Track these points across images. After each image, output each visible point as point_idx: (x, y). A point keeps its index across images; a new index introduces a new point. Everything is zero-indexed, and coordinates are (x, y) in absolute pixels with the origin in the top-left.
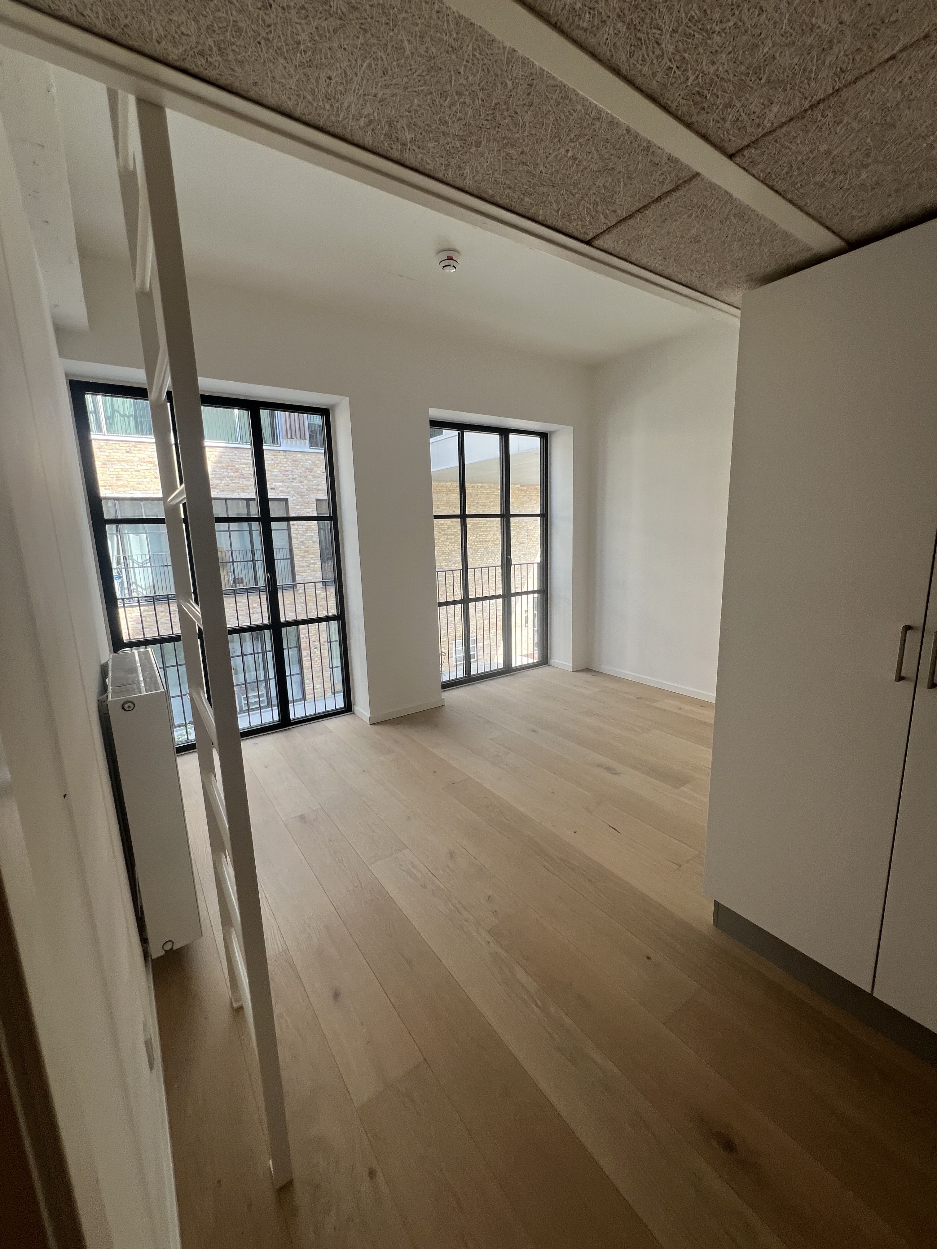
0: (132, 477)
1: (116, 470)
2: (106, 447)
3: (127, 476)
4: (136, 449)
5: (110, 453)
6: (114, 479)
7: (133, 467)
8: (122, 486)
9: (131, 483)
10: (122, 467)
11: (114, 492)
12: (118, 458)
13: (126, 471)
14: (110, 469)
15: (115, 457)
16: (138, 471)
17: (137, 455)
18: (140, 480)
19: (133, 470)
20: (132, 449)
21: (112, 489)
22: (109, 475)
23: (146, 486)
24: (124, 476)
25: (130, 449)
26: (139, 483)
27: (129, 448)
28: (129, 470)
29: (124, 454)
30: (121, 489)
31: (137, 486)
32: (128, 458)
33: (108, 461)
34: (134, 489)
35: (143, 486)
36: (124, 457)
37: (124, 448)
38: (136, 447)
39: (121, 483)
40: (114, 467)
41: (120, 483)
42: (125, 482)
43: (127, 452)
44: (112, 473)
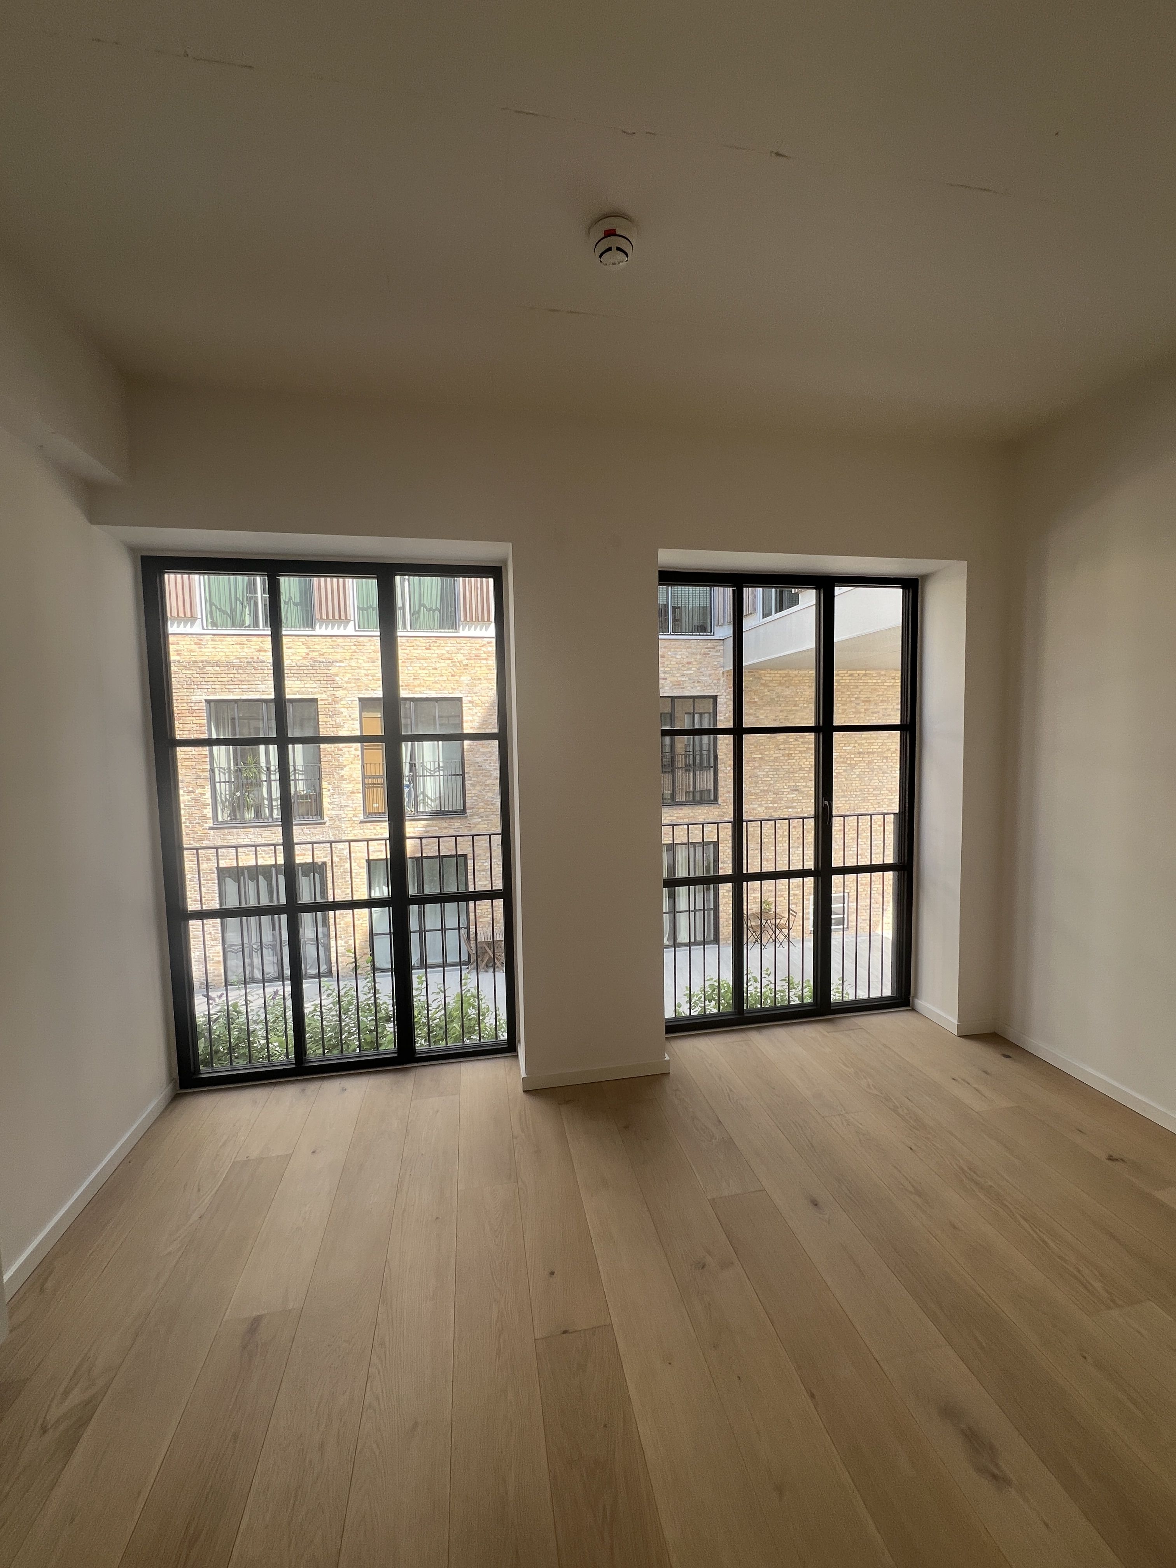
0: (429, 676)
1: (415, 668)
2: (407, 644)
3: (425, 675)
4: (436, 645)
5: (410, 650)
6: (412, 678)
7: (431, 665)
8: (419, 686)
9: (428, 683)
10: (420, 665)
11: (410, 692)
12: (417, 655)
13: (423, 669)
14: (409, 668)
15: (415, 655)
16: (436, 669)
17: (436, 652)
18: (437, 679)
19: (430, 668)
20: (432, 645)
21: (409, 690)
22: (407, 674)
23: (441, 686)
24: (422, 675)
25: (430, 646)
26: (436, 682)
27: (429, 644)
28: (427, 668)
29: (424, 651)
30: (417, 689)
31: (433, 685)
32: (427, 655)
33: (407, 659)
34: (429, 689)
35: (439, 686)
36: (423, 655)
37: (424, 645)
38: (435, 642)
39: (418, 682)
40: (413, 665)
42: (422, 681)
43: (427, 649)
44: (410, 672)
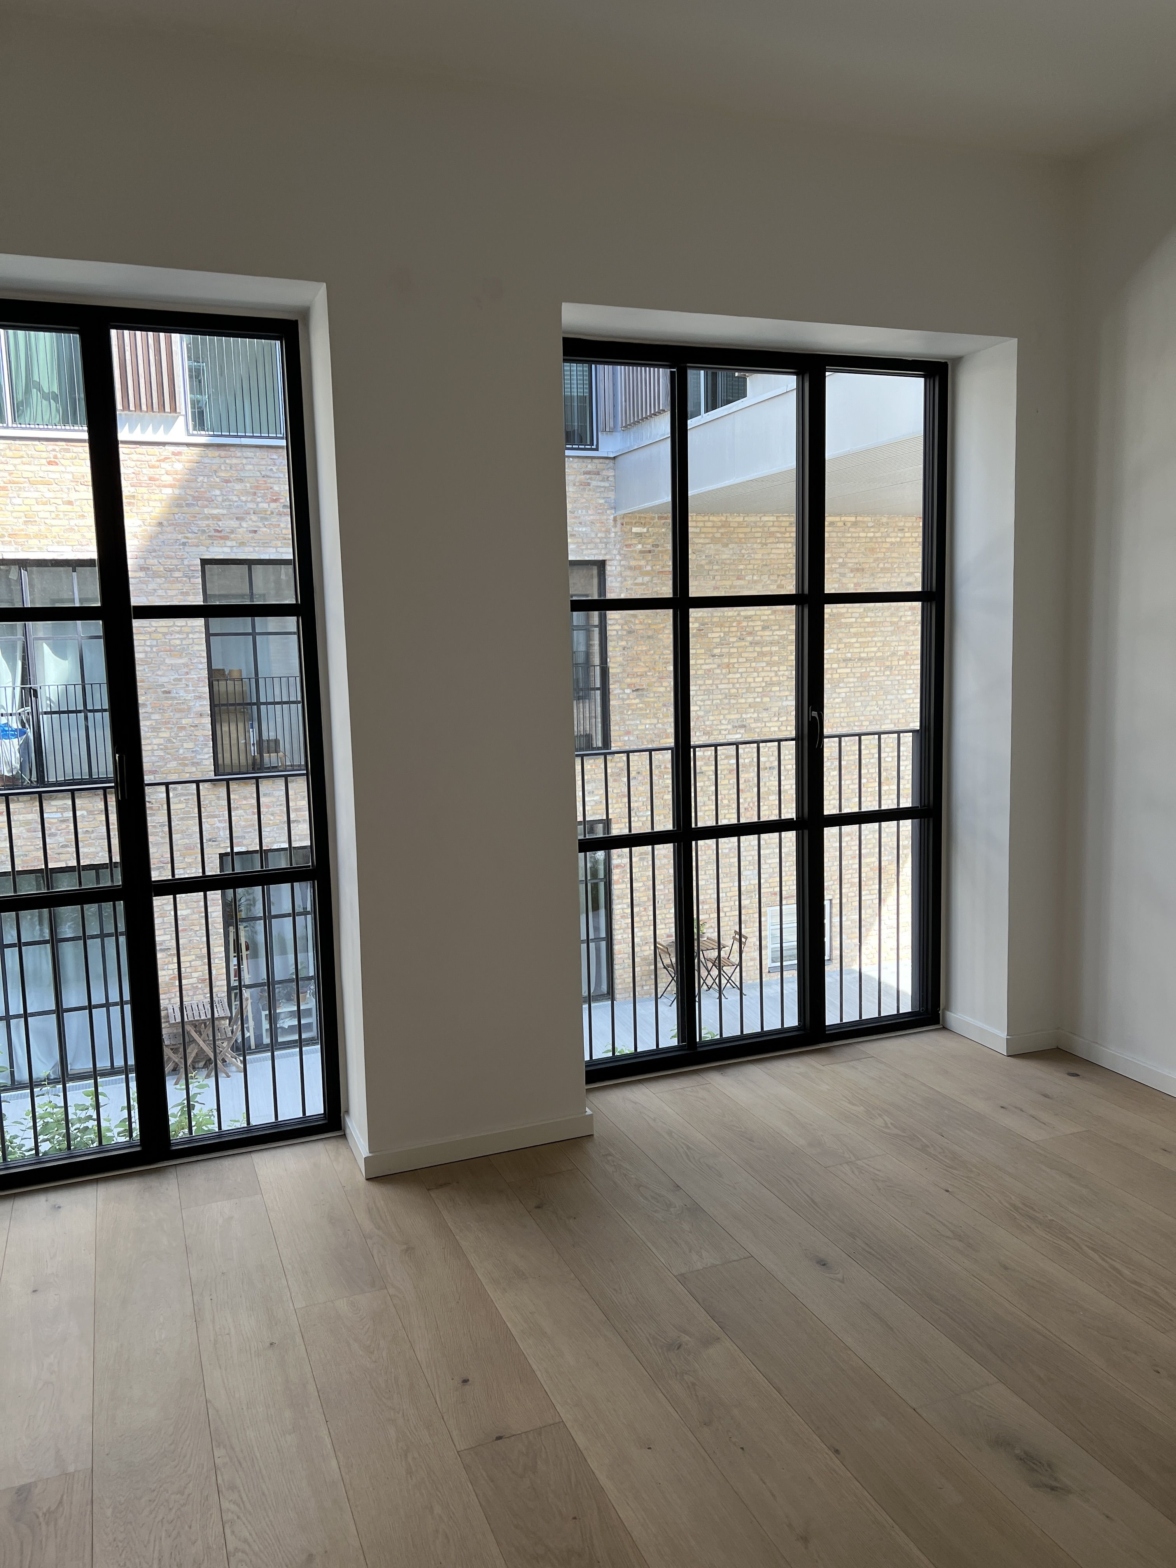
0: (57, 517)
1: (27, 501)
2: (9, 453)
3: (47, 515)
4: (68, 455)
5: (15, 466)
6: (21, 521)
7: (59, 495)
8: (37, 536)
9: (54, 529)
10: (37, 495)
11: (20, 548)
12: (30, 475)
13: (45, 504)
14: (14, 501)
15: (26, 475)
16: (70, 503)
17: (69, 469)
18: (72, 523)
19: (59, 501)
20: (59, 456)
21: (16, 543)
22: (12, 512)
23: (83, 536)
24: (41, 515)
25: (55, 457)
26: (71, 530)
27: (54, 453)
28: (52, 501)
29: (44, 468)
30: (33, 542)
31: (66, 535)
32: (52, 475)
33: (10, 482)
34: (58, 543)
35: (77, 536)
36: (42, 474)
37: (44, 455)
38: (68, 451)
39: (35, 529)
40: (23, 494)
41: (32, 529)
42: (43, 528)
43: (50, 463)
44: (17, 508)
